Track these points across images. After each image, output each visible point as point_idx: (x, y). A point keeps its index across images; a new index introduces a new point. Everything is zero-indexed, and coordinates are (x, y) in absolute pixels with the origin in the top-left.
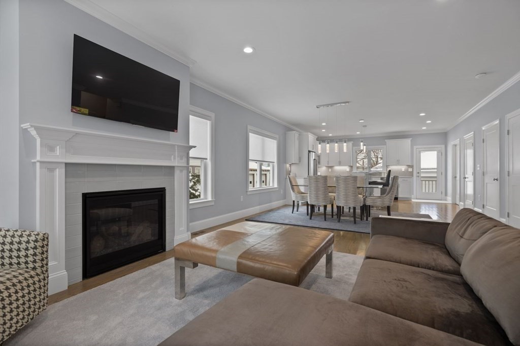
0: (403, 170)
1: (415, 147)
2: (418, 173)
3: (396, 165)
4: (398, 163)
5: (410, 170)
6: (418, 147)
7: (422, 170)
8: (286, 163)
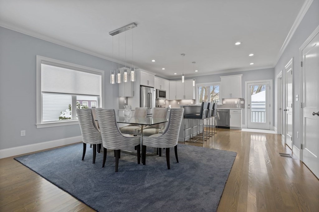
0: (236, 102)
1: (246, 83)
2: (249, 105)
3: (230, 99)
4: (231, 97)
5: (242, 102)
6: (249, 82)
7: (252, 103)
8: (119, 97)
